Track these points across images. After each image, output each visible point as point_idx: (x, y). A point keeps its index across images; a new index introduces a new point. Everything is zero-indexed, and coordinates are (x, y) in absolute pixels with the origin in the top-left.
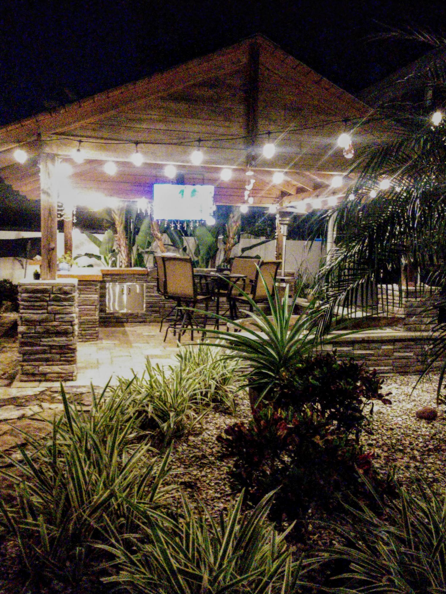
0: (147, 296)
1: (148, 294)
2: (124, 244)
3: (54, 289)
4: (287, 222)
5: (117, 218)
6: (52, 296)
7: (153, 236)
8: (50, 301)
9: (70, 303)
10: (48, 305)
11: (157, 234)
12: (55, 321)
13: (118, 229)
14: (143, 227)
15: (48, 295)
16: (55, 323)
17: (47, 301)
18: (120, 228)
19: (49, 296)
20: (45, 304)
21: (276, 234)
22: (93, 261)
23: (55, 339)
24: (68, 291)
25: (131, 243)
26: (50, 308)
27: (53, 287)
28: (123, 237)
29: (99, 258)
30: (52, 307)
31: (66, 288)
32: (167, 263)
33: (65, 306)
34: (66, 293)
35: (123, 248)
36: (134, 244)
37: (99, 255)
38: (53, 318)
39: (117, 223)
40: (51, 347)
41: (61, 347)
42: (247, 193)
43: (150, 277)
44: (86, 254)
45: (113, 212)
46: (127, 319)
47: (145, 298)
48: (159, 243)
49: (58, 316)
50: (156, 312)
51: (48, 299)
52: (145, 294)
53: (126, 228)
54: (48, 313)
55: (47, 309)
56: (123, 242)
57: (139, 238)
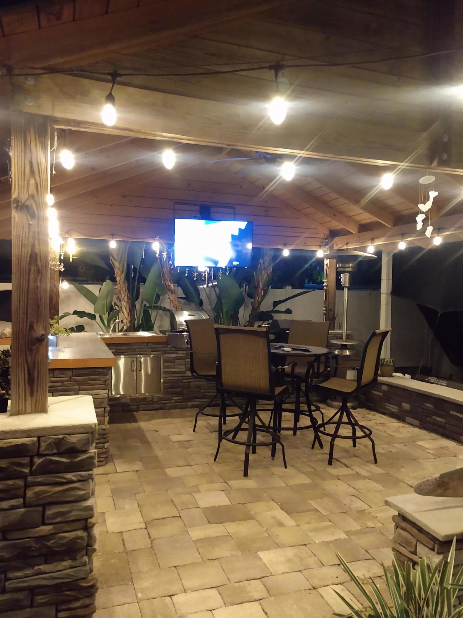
0: (165, 373)
1: (166, 370)
2: (126, 299)
3: (43, 445)
4: (350, 269)
5: (117, 264)
6: (38, 461)
7: (165, 289)
8: (32, 473)
9: (83, 473)
10: (27, 486)
11: (169, 285)
12: (44, 524)
13: (118, 279)
14: (151, 277)
15: (26, 460)
16: (45, 529)
17: (23, 477)
18: (120, 278)
19: (32, 463)
20: (20, 483)
21: (325, 284)
22: (84, 320)
23: (43, 567)
24: (79, 446)
25: (134, 296)
26: (30, 493)
27: (39, 438)
28: (124, 289)
29: (92, 317)
30: (38, 489)
31: (74, 439)
32: (222, 337)
33: (71, 482)
34: (73, 451)
35: (124, 304)
36: (137, 299)
37: (93, 312)
38: (38, 518)
39: (116, 271)
40: (33, 591)
41: (58, 588)
42: (420, 218)
43: (169, 346)
44: (75, 313)
45: (111, 257)
46: (138, 406)
47: (162, 375)
48: (172, 297)
49: (50, 512)
50: (178, 394)
51: (27, 470)
52: (162, 370)
53: (128, 277)
54: (25, 505)
55: (24, 497)
56: (124, 296)
57: (144, 290)
